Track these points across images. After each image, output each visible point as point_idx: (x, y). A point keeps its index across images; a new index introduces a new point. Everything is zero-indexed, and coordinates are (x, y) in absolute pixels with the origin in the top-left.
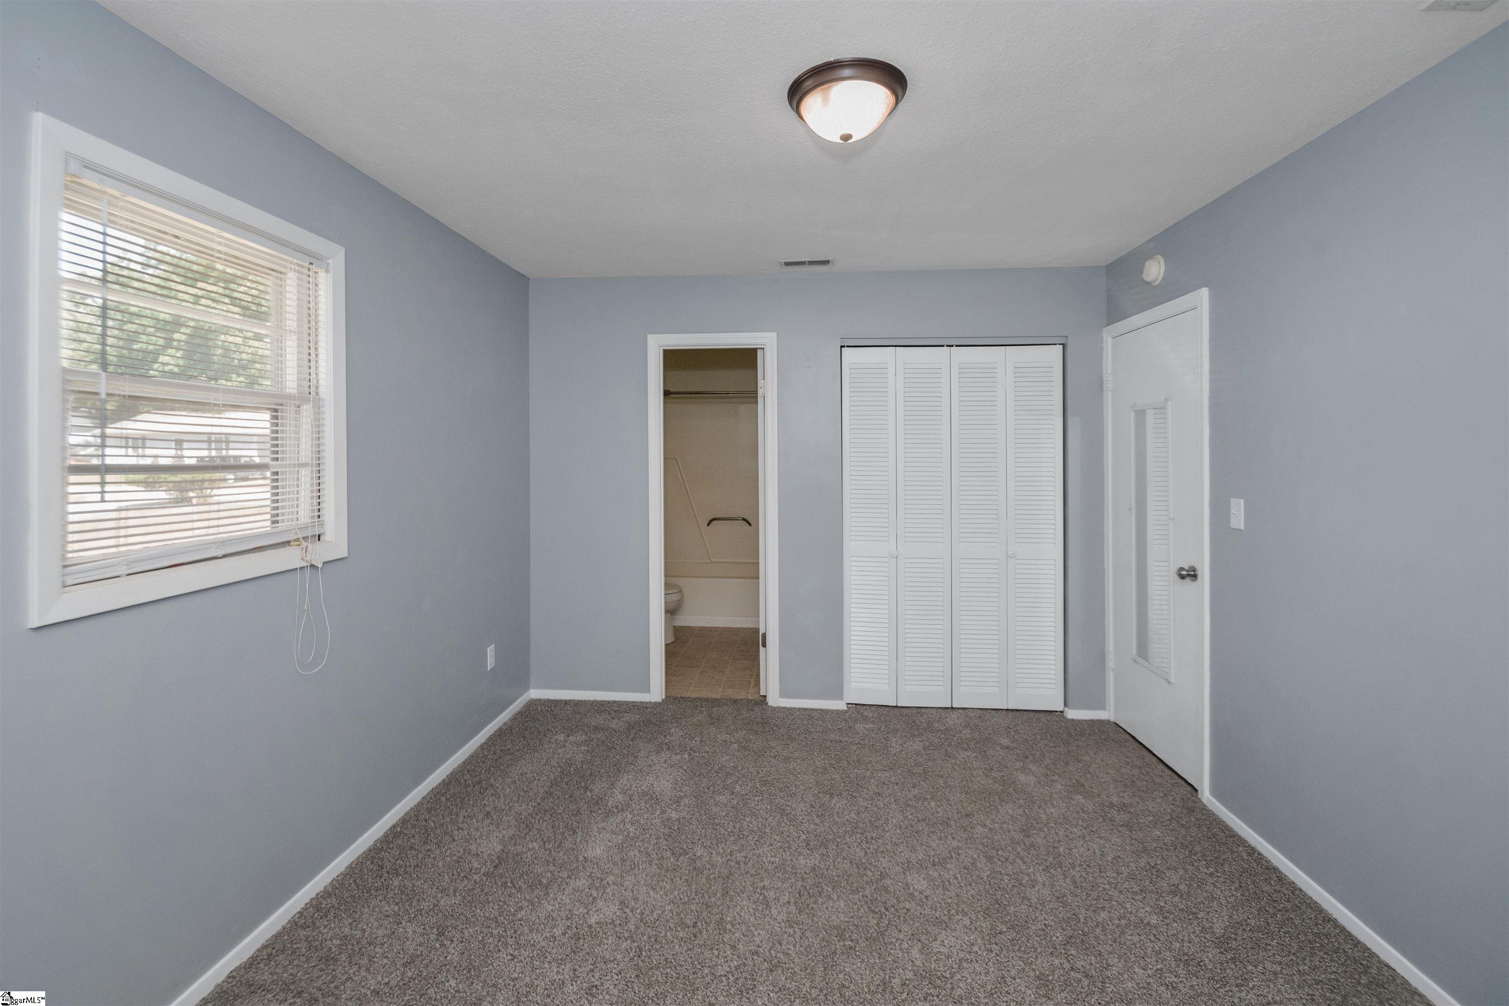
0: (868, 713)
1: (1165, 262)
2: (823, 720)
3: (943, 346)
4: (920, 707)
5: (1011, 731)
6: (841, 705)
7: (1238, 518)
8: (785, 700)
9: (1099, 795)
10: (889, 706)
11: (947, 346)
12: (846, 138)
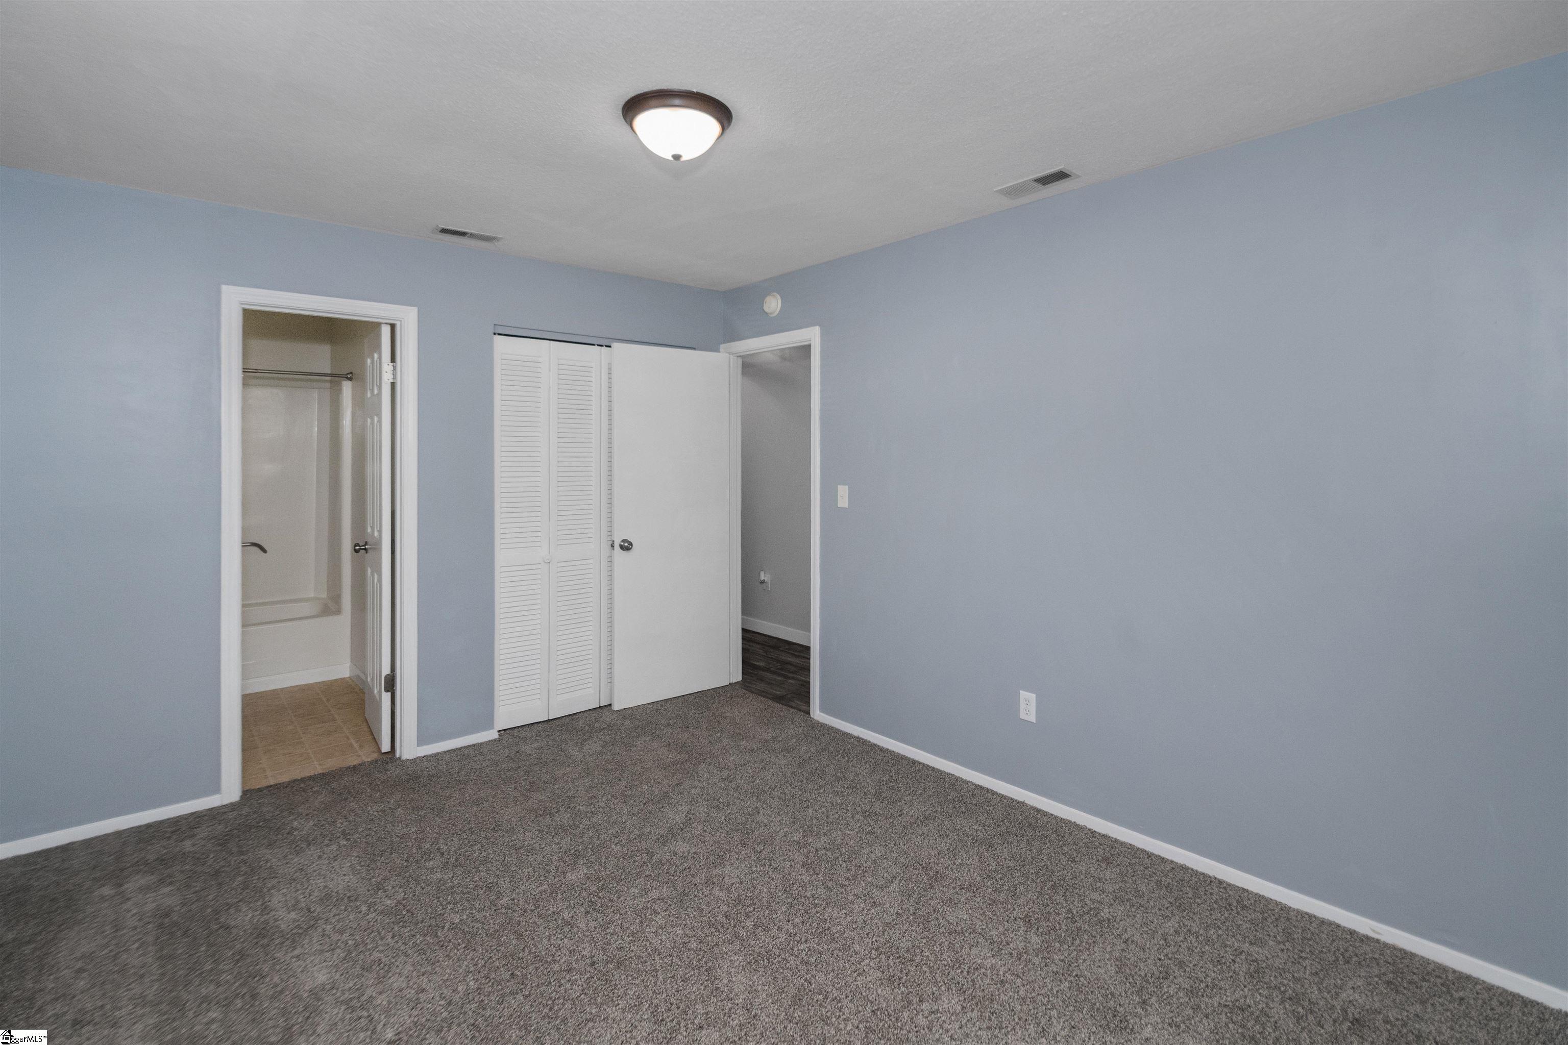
0: (523, 734)
1: (781, 298)
2: (481, 754)
3: (594, 345)
4: (570, 715)
5: (661, 711)
6: (492, 735)
7: (843, 501)
8: (425, 747)
9: (754, 737)
10: (540, 722)
11: (598, 345)
12: (677, 157)
